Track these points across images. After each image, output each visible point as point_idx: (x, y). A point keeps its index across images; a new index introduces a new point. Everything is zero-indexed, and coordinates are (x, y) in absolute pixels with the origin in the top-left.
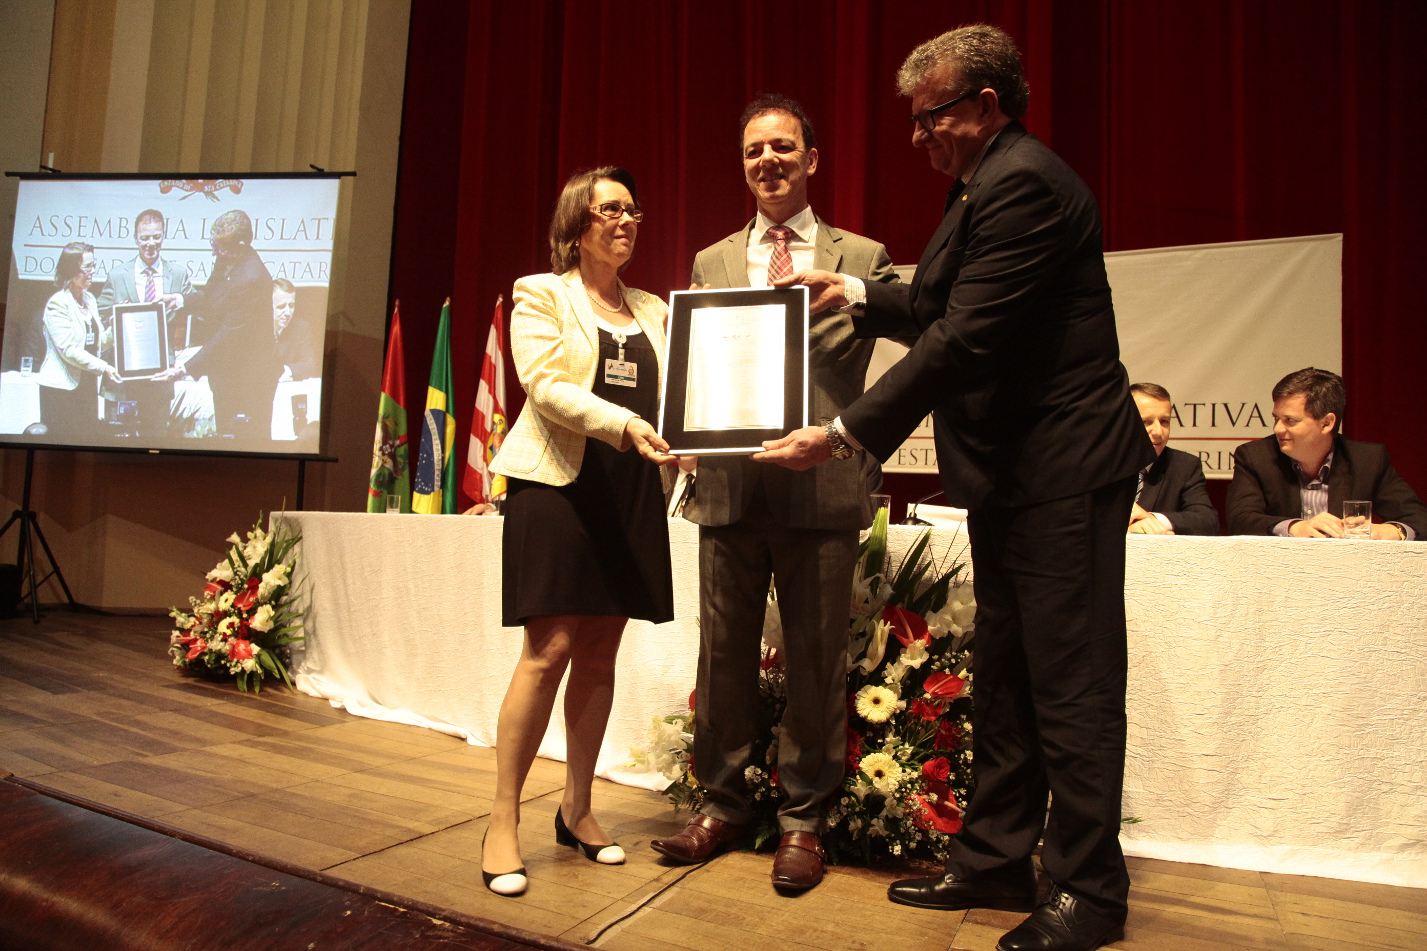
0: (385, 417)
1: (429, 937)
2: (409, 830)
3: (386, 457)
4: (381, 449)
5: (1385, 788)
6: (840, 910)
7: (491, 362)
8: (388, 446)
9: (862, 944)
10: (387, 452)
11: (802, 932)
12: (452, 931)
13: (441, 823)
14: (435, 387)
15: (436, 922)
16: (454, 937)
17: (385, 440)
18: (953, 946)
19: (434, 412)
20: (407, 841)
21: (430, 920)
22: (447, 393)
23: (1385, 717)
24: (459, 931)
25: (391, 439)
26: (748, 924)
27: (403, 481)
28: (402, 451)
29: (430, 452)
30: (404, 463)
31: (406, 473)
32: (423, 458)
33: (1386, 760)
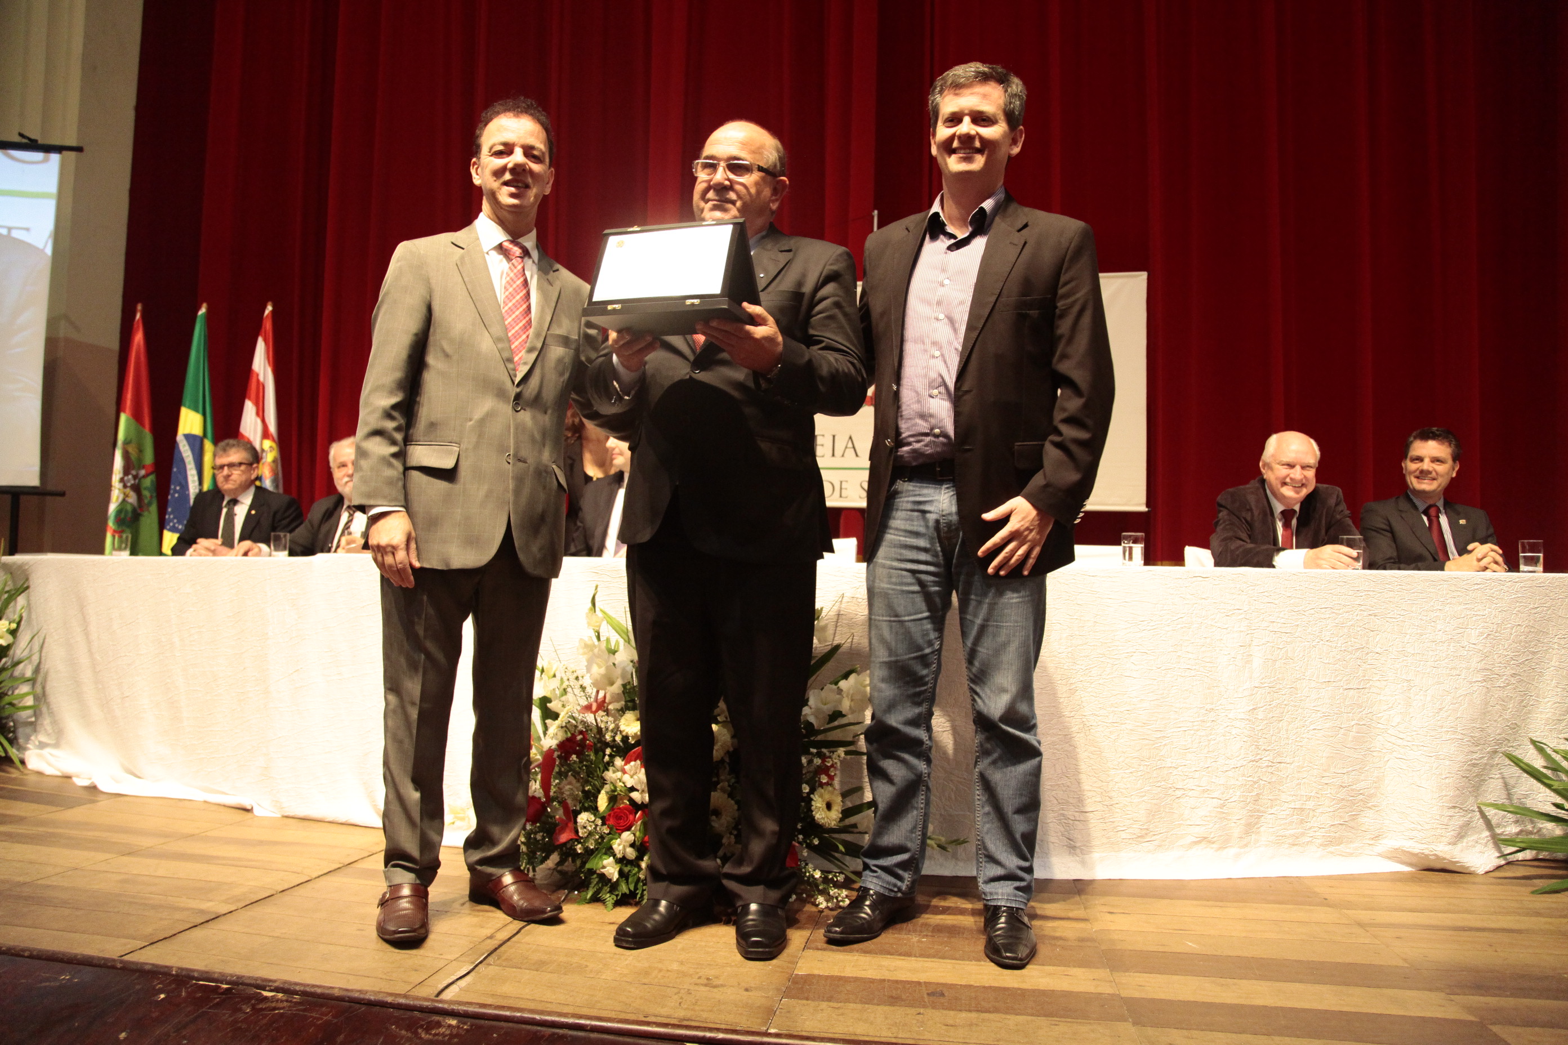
0: (126, 443)
1: (262, 1009)
2: (202, 912)
3: (128, 490)
4: (122, 480)
5: (1179, 793)
6: (683, 949)
7: (258, 381)
8: (130, 477)
9: (708, 979)
10: (129, 484)
11: (647, 973)
12: (287, 1001)
13: (239, 900)
14: (189, 407)
15: (266, 994)
16: (289, 1007)
17: (126, 470)
18: (795, 972)
19: (189, 438)
20: (202, 923)
21: (260, 993)
22: (204, 414)
23: (1179, 729)
24: (295, 1000)
25: (133, 469)
26: (591, 971)
27: (150, 519)
28: (148, 482)
29: (183, 482)
30: (151, 497)
31: (154, 508)
32: (176, 491)
33: (1180, 768)
